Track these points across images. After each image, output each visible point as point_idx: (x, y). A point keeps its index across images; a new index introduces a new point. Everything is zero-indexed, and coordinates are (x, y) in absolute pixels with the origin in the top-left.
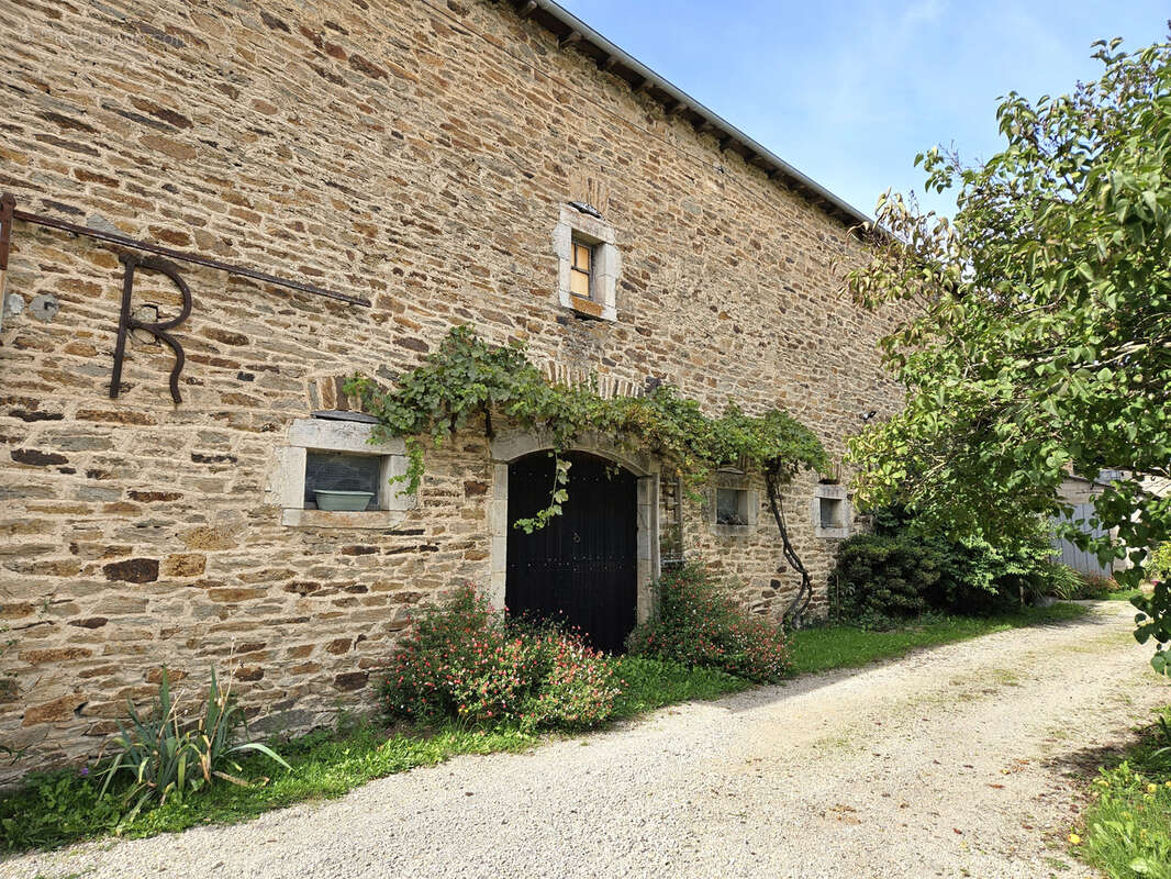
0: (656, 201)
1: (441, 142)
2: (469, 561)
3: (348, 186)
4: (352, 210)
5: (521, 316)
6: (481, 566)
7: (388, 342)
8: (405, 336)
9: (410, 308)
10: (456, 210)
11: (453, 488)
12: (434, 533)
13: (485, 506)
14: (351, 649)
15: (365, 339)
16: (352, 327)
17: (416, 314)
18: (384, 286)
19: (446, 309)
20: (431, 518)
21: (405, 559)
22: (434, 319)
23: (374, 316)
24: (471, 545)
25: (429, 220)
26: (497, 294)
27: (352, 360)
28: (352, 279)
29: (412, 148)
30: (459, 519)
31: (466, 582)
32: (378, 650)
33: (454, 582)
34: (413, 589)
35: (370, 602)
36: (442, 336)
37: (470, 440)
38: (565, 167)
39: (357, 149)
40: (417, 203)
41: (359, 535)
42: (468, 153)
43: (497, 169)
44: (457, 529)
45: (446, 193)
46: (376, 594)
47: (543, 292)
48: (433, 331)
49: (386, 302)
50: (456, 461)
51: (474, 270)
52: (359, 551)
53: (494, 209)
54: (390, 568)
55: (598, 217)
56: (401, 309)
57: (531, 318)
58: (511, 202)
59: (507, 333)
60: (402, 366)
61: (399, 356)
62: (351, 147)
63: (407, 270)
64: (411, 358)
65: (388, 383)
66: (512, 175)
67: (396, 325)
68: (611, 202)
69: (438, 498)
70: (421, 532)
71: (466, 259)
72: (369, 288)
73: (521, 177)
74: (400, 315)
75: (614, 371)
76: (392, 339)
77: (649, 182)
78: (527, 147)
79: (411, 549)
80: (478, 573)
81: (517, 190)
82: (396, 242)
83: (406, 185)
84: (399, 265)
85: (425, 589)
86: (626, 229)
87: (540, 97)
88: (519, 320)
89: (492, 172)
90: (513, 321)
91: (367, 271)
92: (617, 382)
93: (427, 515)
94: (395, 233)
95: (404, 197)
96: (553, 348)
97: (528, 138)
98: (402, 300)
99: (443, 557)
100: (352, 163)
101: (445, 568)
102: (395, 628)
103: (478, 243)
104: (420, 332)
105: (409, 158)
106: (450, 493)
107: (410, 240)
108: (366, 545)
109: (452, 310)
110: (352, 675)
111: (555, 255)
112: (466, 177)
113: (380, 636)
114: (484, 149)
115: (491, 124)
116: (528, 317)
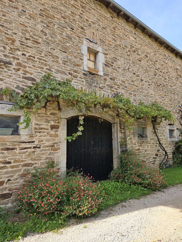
0: (115, 41)
1: (40, 15)
2: (52, 151)
3: (3, 25)
4: (5, 33)
5: (70, 72)
6: (57, 153)
7: (20, 78)
8: (26, 76)
9: (28, 67)
10: (46, 37)
11: (46, 127)
12: (39, 142)
13: (58, 133)
14: (5, 184)
15: (11, 76)
16: (5, 72)
17: (31, 69)
18: (18, 59)
19: (43, 68)
20: (38, 137)
21: (27, 151)
22: (38, 71)
23: (14, 69)
24: (53, 146)
25: (36, 39)
26: (62, 65)
27: (5, 83)
28: (5, 56)
29: (29, 16)
30: (48, 137)
31: (51, 159)
32: (16, 184)
33: (47, 158)
34: (30, 162)
35: (12, 167)
36: (41, 77)
37: (52, 111)
38: (85, 28)
39: (8, 13)
40: (31, 33)
41: (8, 144)
42: (50, 20)
43: (61, 26)
44: (48, 140)
45: (42, 31)
46: (15, 164)
47: (78, 65)
48: (38, 75)
49: (19, 64)
50: (47, 118)
51: (53, 56)
52: (8, 149)
53: (60, 38)
54: (21, 155)
55: (97, 44)
56: (25, 67)
57: (74, 73)
58: (66, 37)
59: (65, 77)
60: (26, 86)
61: (24, 83)
62: (5, 12)
63: (28, 55)
64: (29, 83)
65: (20, 92)
66: (66, 28)
67: (23, 72)
68: (100, 40)
69: (40, 130)
70: (34, 142)
71: (50, 53)
72: (12, 59)
73: (70, 29)
74: (25, 69)
75: (103, 91)
76: (21, 77)
77: (112, 35)
78: (72, 20)
79: (30, 148)
80: (56, 155)
81: (68, 33)
82: (23, 45)
83: (27, 27)
84: (24, 53)
85: (36, 162)
86: (106, 48)
87: (76, 6)
88: (70, 73)
89: (59, 27)
90: (68, 74)
91: (11, 54)
92: (104, 94)
93: (36, 136)
94: (22, 42)
95: (26, 31)
96: (82, 83)
97: (72, 18)
98: (26, 64)
99: (42, 150)
100: (6, 18)
101: (43, 154)
102: (23, 176)
103: (54, 48)
104: (33, 75)
105: (28, 18)
106: (45, 129)
107: (28, 45)
108: (11, 147)
109: (45, 69)
110: (5, 194)
111: (82, 54)
112: (50, 27)
113: (17, 179)
114: (56, 19)
115: (59, 12)
116: (73, 73)
